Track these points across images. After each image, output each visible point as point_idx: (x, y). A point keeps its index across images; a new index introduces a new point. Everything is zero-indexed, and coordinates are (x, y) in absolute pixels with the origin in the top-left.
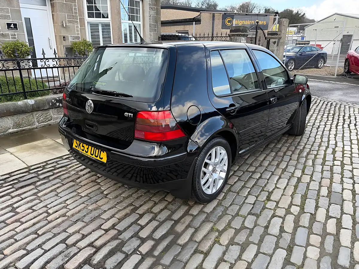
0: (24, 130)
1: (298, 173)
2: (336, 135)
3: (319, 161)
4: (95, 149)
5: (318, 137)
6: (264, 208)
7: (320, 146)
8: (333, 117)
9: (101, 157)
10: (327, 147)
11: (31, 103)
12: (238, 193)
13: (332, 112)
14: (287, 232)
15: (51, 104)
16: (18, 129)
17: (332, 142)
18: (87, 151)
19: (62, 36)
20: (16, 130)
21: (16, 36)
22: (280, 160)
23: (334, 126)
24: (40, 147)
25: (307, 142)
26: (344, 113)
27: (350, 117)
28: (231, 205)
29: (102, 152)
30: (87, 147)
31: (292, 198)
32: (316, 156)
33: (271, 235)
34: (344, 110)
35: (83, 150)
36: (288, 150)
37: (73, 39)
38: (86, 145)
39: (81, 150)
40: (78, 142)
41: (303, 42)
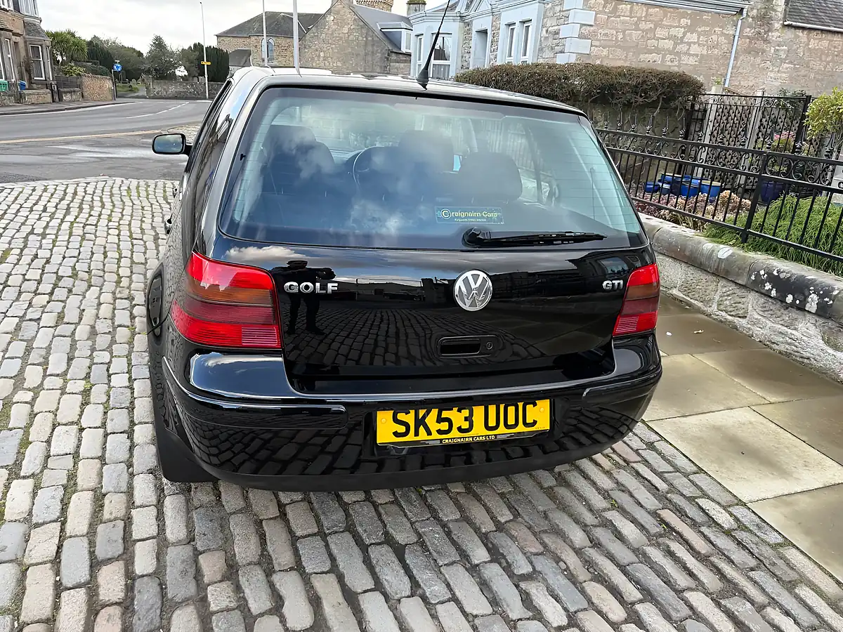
4: (502, 407)
9: (529, 420)
15: (753, 277)
18: (466, 425)
29: (529, 407)
30: (466, 413)
38: (459, 411)
39: (435, 436)
40: (409, 418)
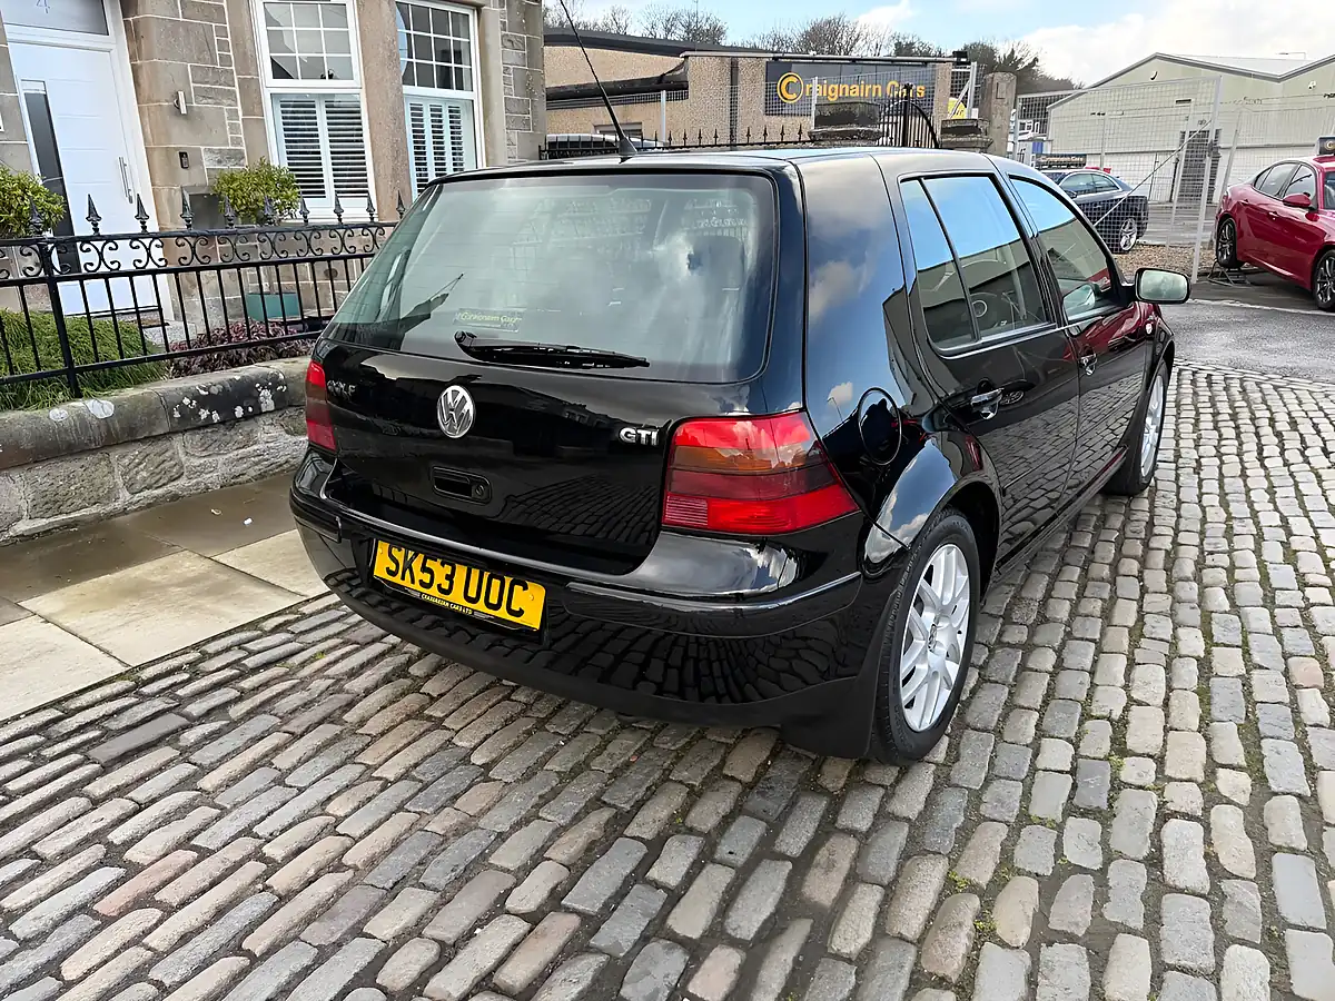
0: (76, 523)
1: (1192, 642)
2: (1271, 490)
3: (1250, 591)
4: (486, 575)
5: (1211, 500)
6: (1117, 786)
7: (1229, 534)
8: (1237, 427)
9: (515, 607)
10: (1259, 538)
11: (101, 415)
12: (999, 733)
13: (1224, 408)
14: (1237, 877)
15: (177, 415)
16: (52, 520)
17: (1269, 518)
18: (446, 586)
19: (176, 149)
20: (44, 522)
22: (1106, 596)
23: (1251, 458)
24: (161, 588)
25: (1177, 523)
26: (1269, 409)
27: (1293, 424)
28: (987, 781)
29: (518, 588)
30: (448, 570)
31: (1208, 740)
32: (1231, 570)
33: (1181, 891)
34: (1264, 402)
35: (428, 586)
36: (1119, 554)
37: (219, 162)
38: (443, 564)
39: (417, 586)
40: (399, 555)
41: (1063, 159)
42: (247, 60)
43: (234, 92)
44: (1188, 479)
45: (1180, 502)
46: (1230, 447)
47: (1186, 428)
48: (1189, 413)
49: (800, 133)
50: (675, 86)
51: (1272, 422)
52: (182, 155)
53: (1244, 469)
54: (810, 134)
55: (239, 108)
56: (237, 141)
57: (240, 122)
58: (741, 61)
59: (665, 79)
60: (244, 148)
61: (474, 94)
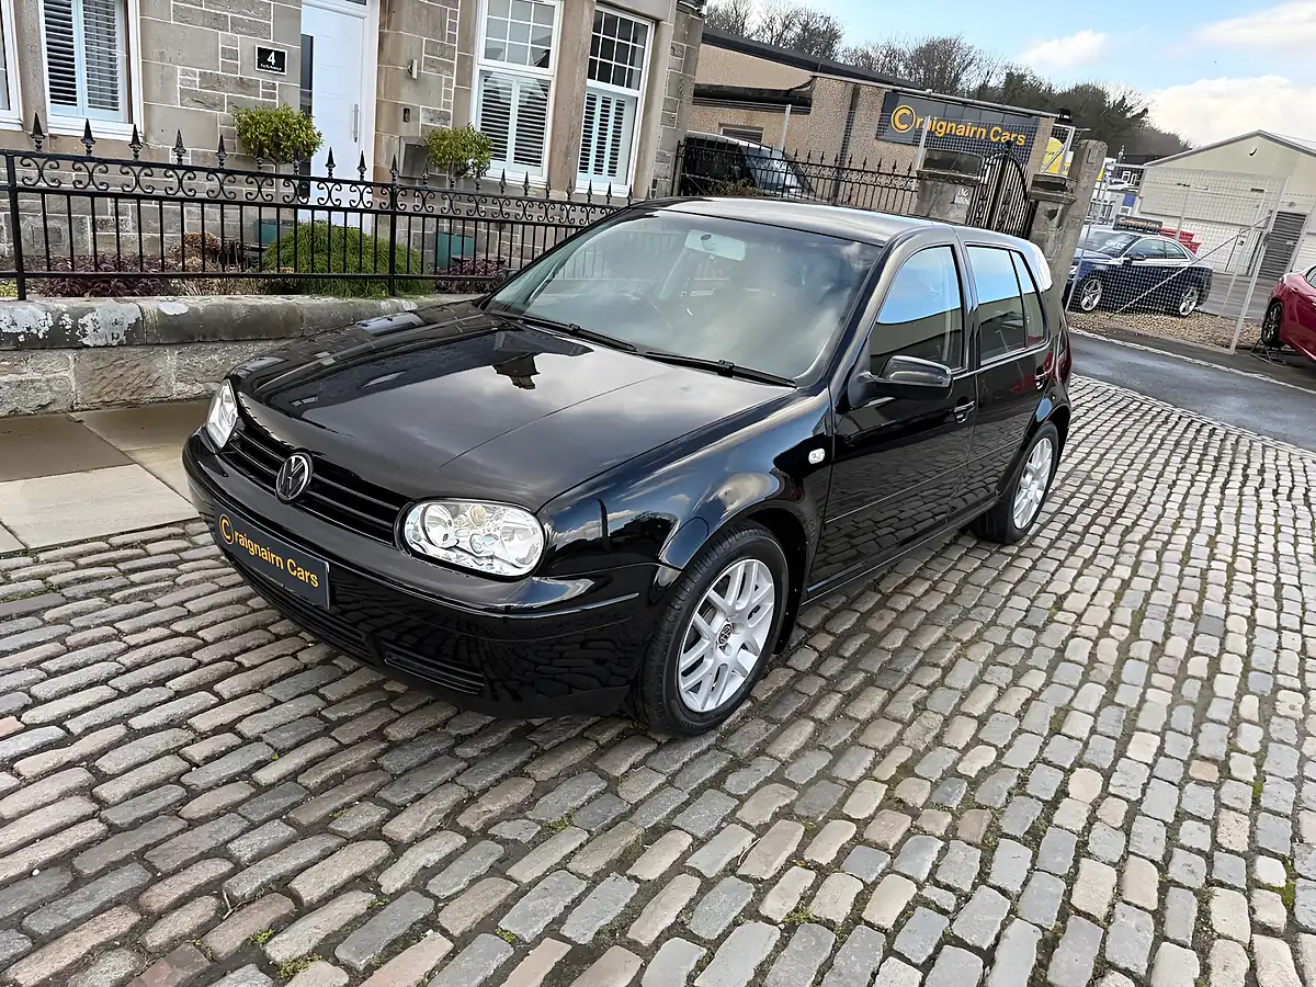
1: (1123, 572)
2: (1219, 508)
3: (1175, 555)
5: (1173, 506)
6: (1050, 620)
7: (1176, 526)
8: (1216, 466)
10: (1195, 532)
12: (987, 589)
13: (1213, 452)
14: (1104, 663)
17: (1209, 522)
19: (402, 105)
21: (277, 92)
22: (1076, 541)
23: (1216, 486)
25: (1142, 513)
26: (1249, 460)
27: (1262, 471)
28: (975, 606)
31: (1112, 613)
32: (1166, 544)
33: (1071, 662)
34: (1248, 453)
36: (1093, 522)
37: (432, 120)
41: (1141, 223)
42: (468, 41)
43: (452, 65)
44: (1162, 491)
45: (1149, 502)
46: (1203, 477)
47: (1176, 459)
48: (1182, 451)
49: (910, 169)
50: (799, 101)
51: (1246, 467)
52: (406, 111)
53: (1207, 491)
54: (918, 172)
55: (454, 79)
56: (447, 105)
57: (453, 90)
58: (863, 89)
59: (791, 94)
60: (451, 112)
61: (639, 93)
